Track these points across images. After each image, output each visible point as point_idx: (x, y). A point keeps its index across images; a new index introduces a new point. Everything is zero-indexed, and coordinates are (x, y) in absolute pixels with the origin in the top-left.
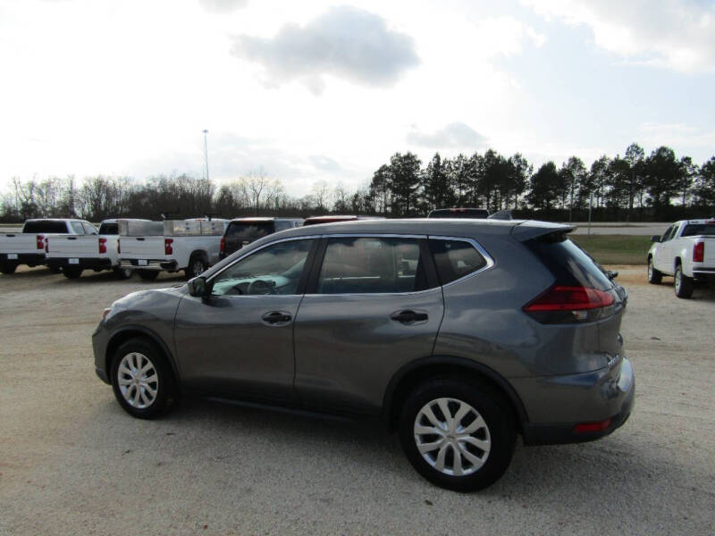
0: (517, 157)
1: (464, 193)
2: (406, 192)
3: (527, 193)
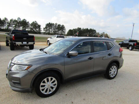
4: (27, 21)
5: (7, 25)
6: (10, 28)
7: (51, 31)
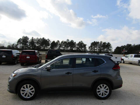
0: (48, 39)
1: (38, 45)
2: (26, 44)
3: (50, 46)
4: (74, 42)
5: (58, 46)
6: (61, 48)
7: (96, 50)
